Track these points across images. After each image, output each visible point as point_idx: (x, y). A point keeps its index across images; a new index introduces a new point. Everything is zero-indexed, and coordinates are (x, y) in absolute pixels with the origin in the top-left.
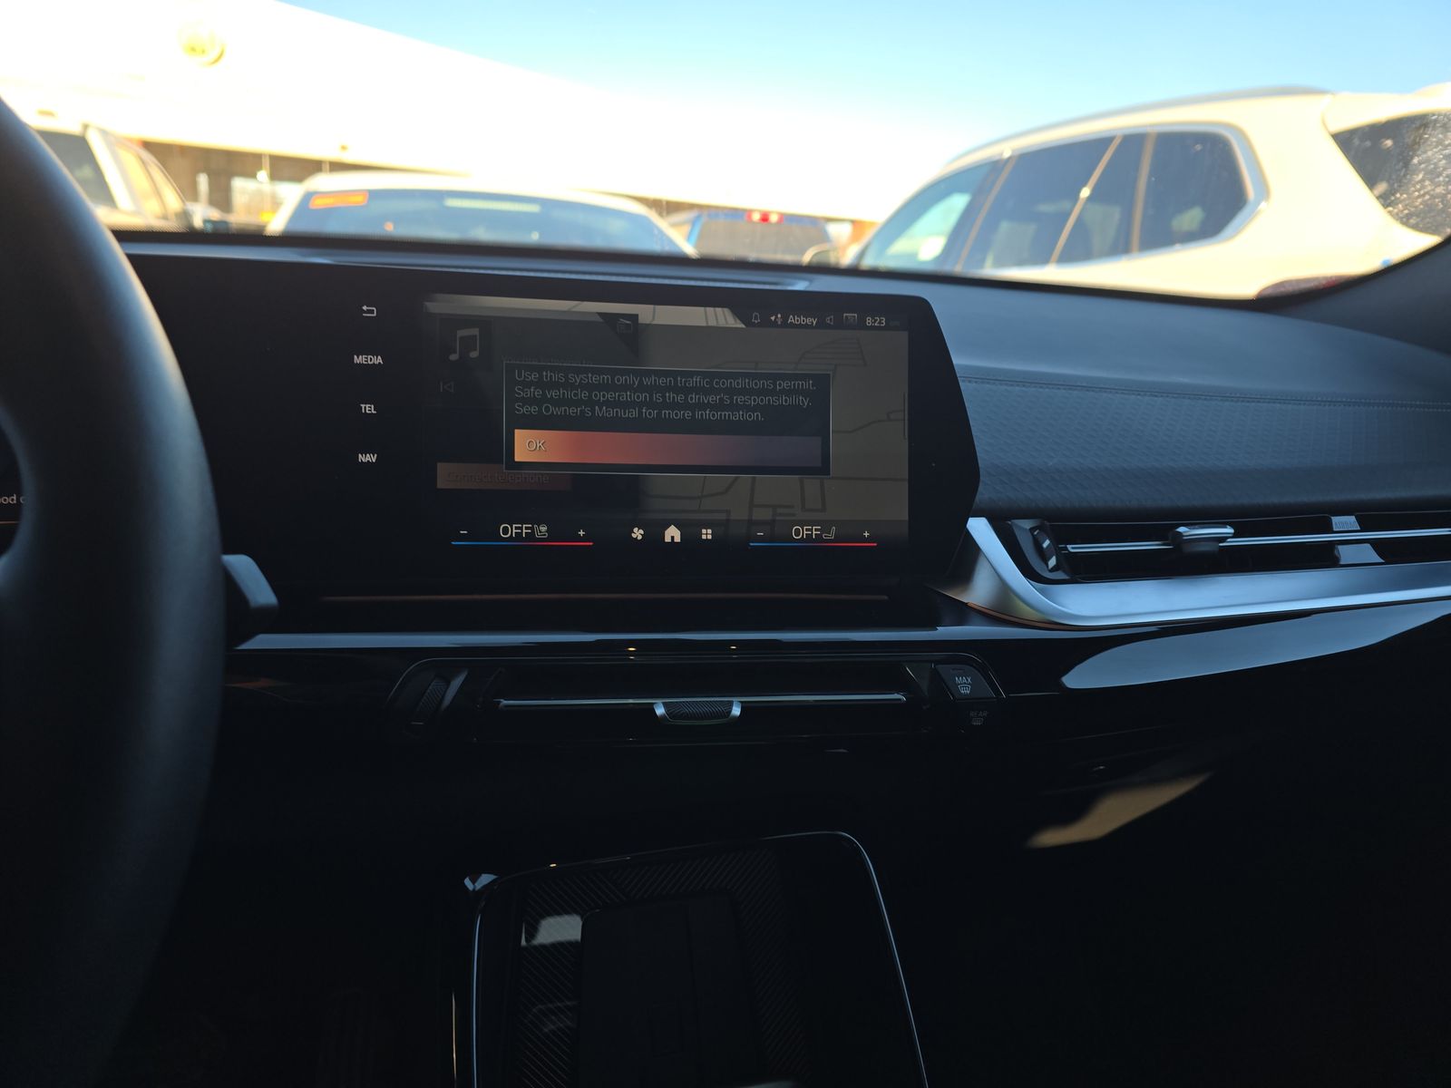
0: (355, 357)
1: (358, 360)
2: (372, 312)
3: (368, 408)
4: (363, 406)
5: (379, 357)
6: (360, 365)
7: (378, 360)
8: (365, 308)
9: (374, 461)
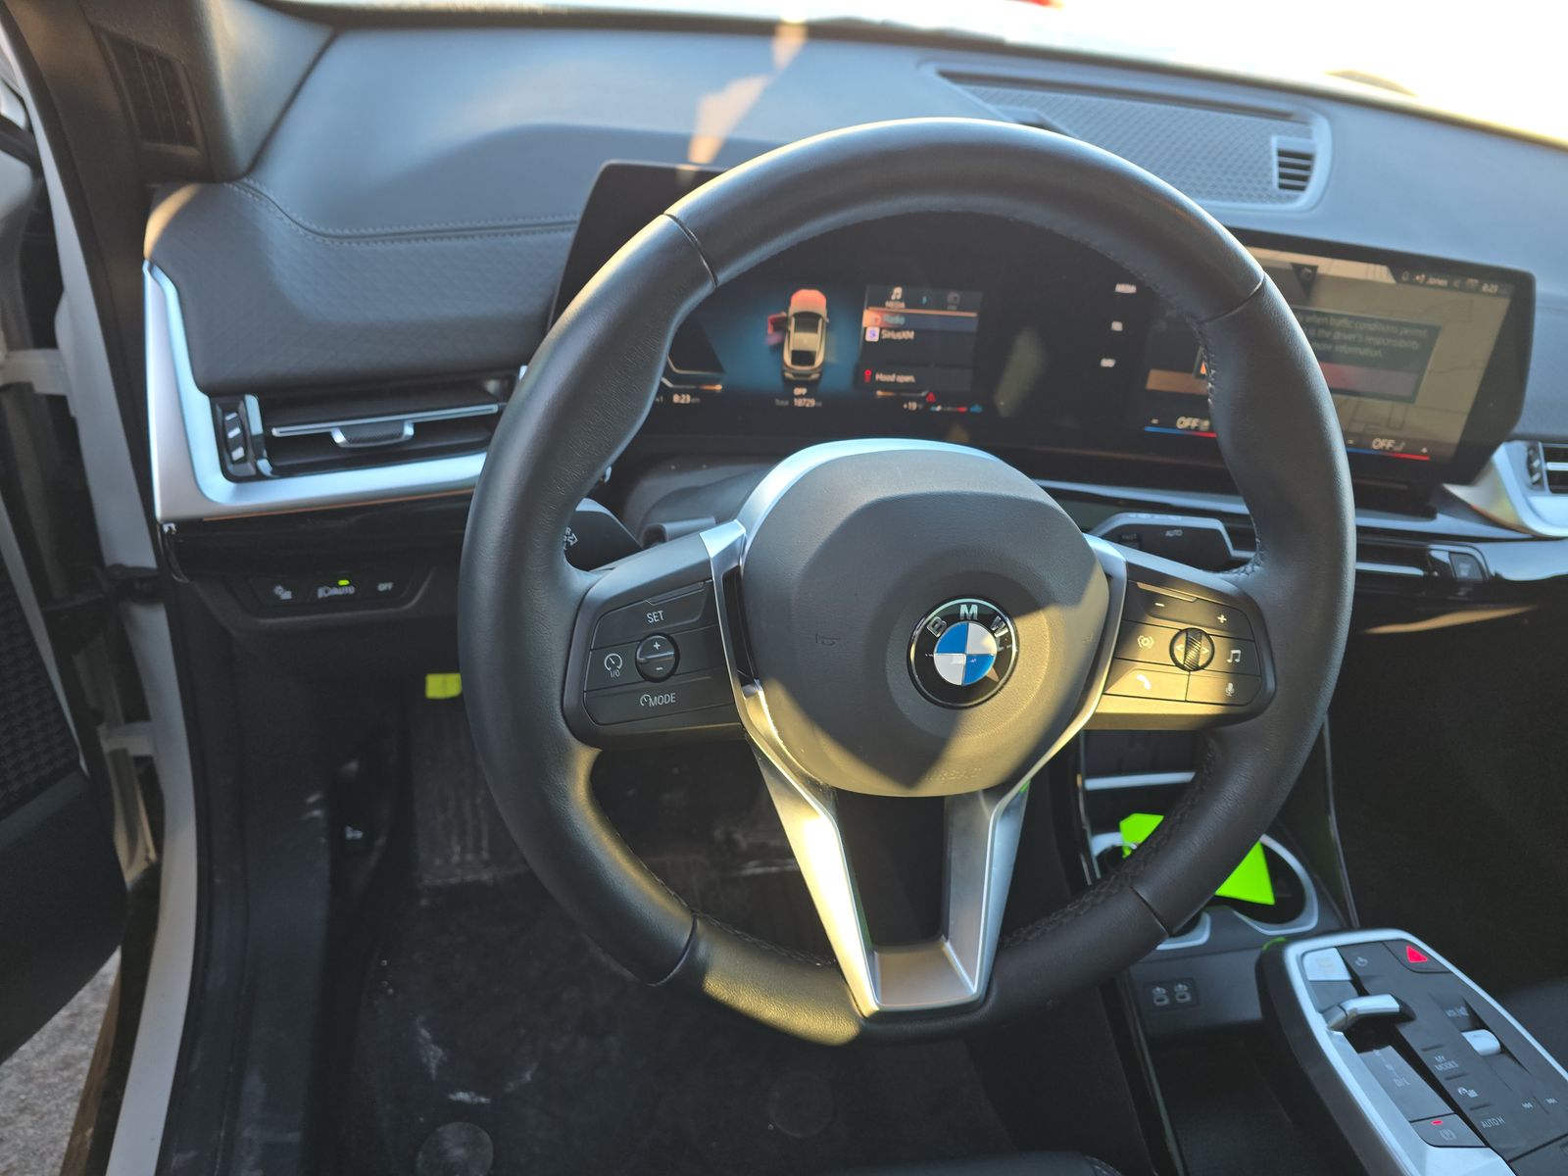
0: (1118, 286)
1: (1120, 288)
3: (1118, 325)
4: (1114, 323)
5: (1135, 288)
6: (1120, 292)
7: (1134, 290)
9: (1111, 365)
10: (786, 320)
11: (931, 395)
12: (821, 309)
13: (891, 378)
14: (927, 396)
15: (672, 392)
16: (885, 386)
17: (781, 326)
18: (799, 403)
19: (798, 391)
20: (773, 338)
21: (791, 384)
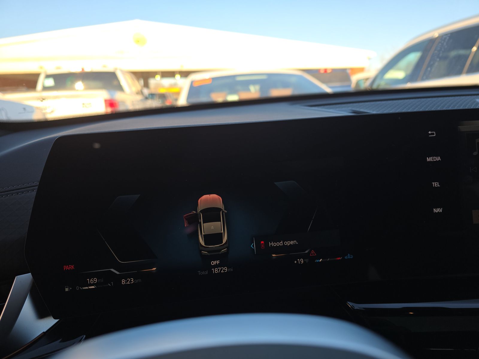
0: (427, 158)
1: (429, 159)
2: (433, 134)
3: (436, 184)
4: (433, 183)
5: (439, 157)
6: (430, 162)
7: (438, 159)
8: (430, 132)
9: (441, 212)
10: (196, 217)
11: (313, 252)
12: (220, 205)
13: (280, 244)
14: (309, 252)
15: (120, 277)
16: (276, 250)
17: (194, 221)
18: (216, 271)
19: (214, 263)
20: (189, 230)
21: (208, 259)
